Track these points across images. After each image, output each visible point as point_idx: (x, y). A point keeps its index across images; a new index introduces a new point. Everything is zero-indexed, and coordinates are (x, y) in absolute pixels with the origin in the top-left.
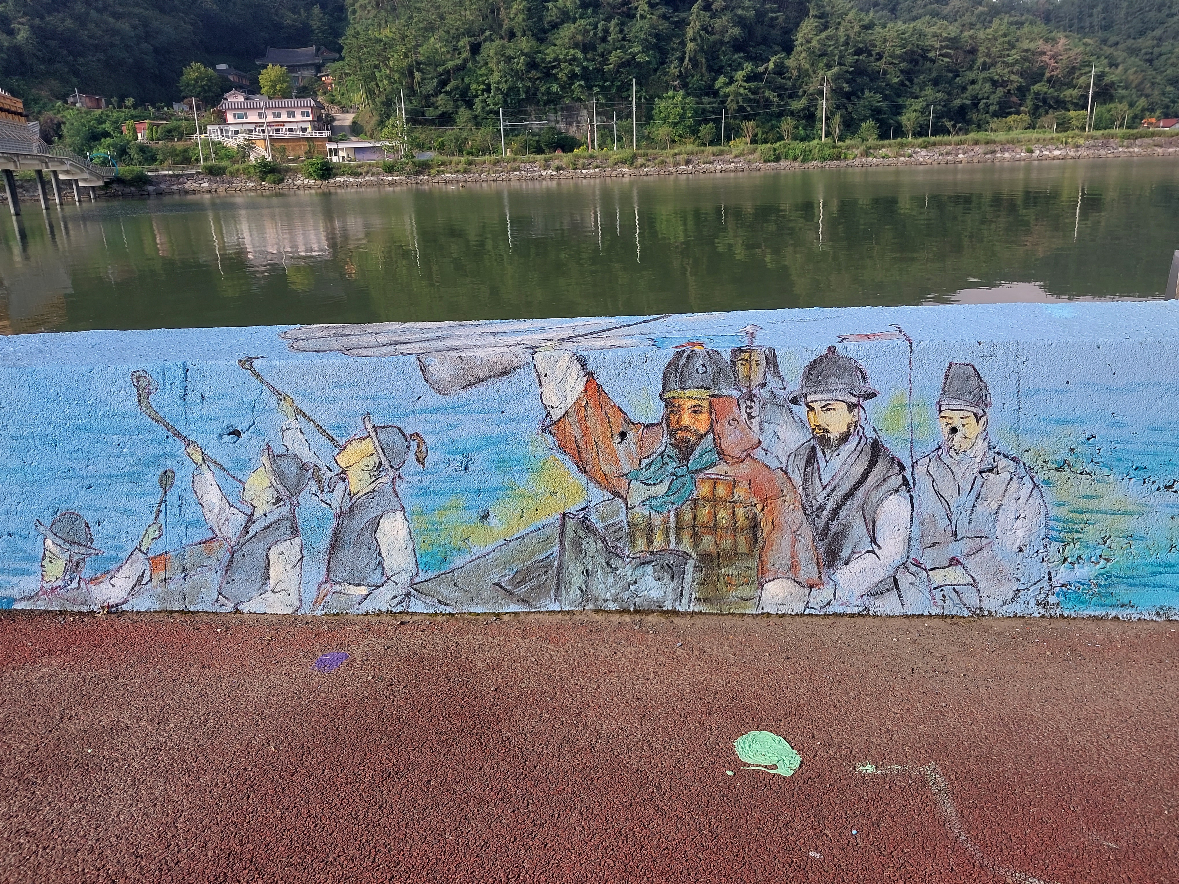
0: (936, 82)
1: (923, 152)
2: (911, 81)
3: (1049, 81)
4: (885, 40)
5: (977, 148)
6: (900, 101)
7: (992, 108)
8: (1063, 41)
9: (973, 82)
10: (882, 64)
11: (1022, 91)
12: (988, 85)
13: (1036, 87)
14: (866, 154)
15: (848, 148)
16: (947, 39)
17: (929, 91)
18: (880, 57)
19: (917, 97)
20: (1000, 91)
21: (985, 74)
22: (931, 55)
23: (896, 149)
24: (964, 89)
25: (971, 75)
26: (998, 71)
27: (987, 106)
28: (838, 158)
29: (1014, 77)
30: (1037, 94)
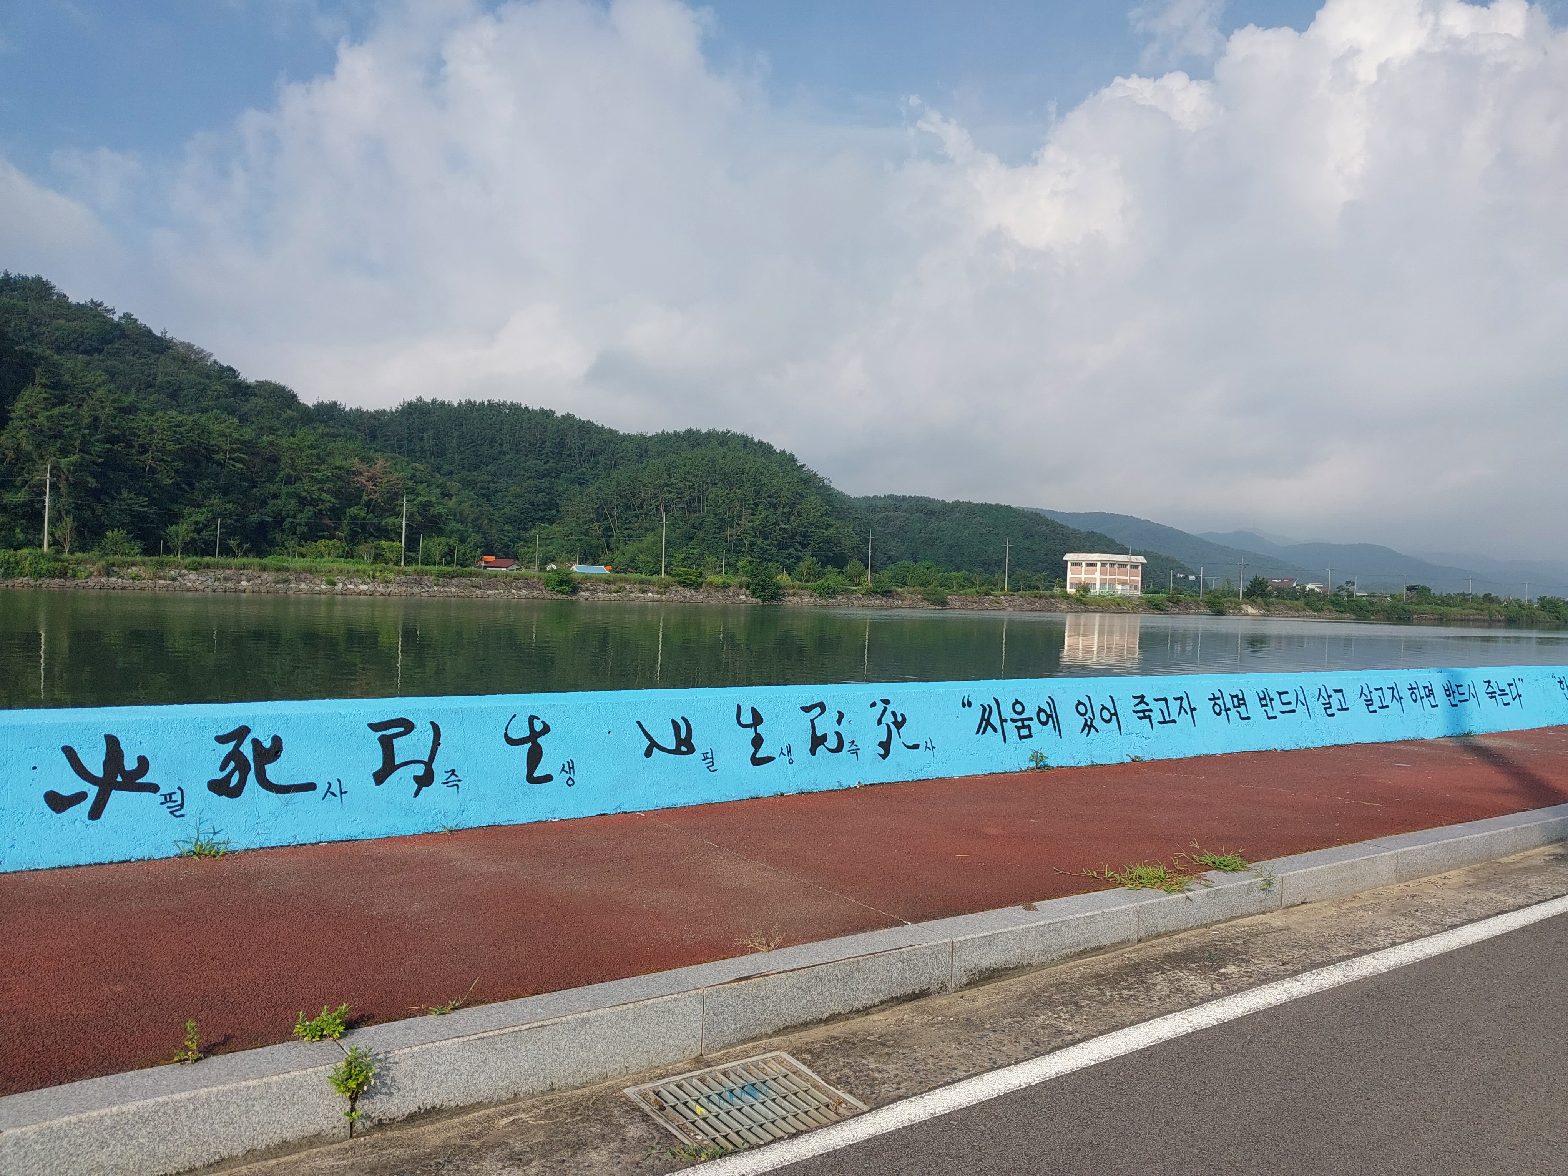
0: (225, 492)
1: (193, 576)
2: (192, 486)
3: (368, 505)
4: (152, 431)
5: (265, 575)
6: (175, 507)
7: (299, 529)
8: (381, 462)
9: (275, 496)
10: (148, 459)
11: (336, 514)
12: (293, 502)
13: (353, 510)
14: (108, 573)
15: (79, 562)
16: (238, 441)
17: (216, 500)
18: (144, 449)
19: (199, 506)
20: (309, 511)
21: (290, 489)
22: (219, 457)
23: (152, 570)
24: (264, 503)
25: (272, 488)
26: (305, 487)
27: (294, 526)
28: (63, 574)
29: (325, 496)
30: (354, 518)
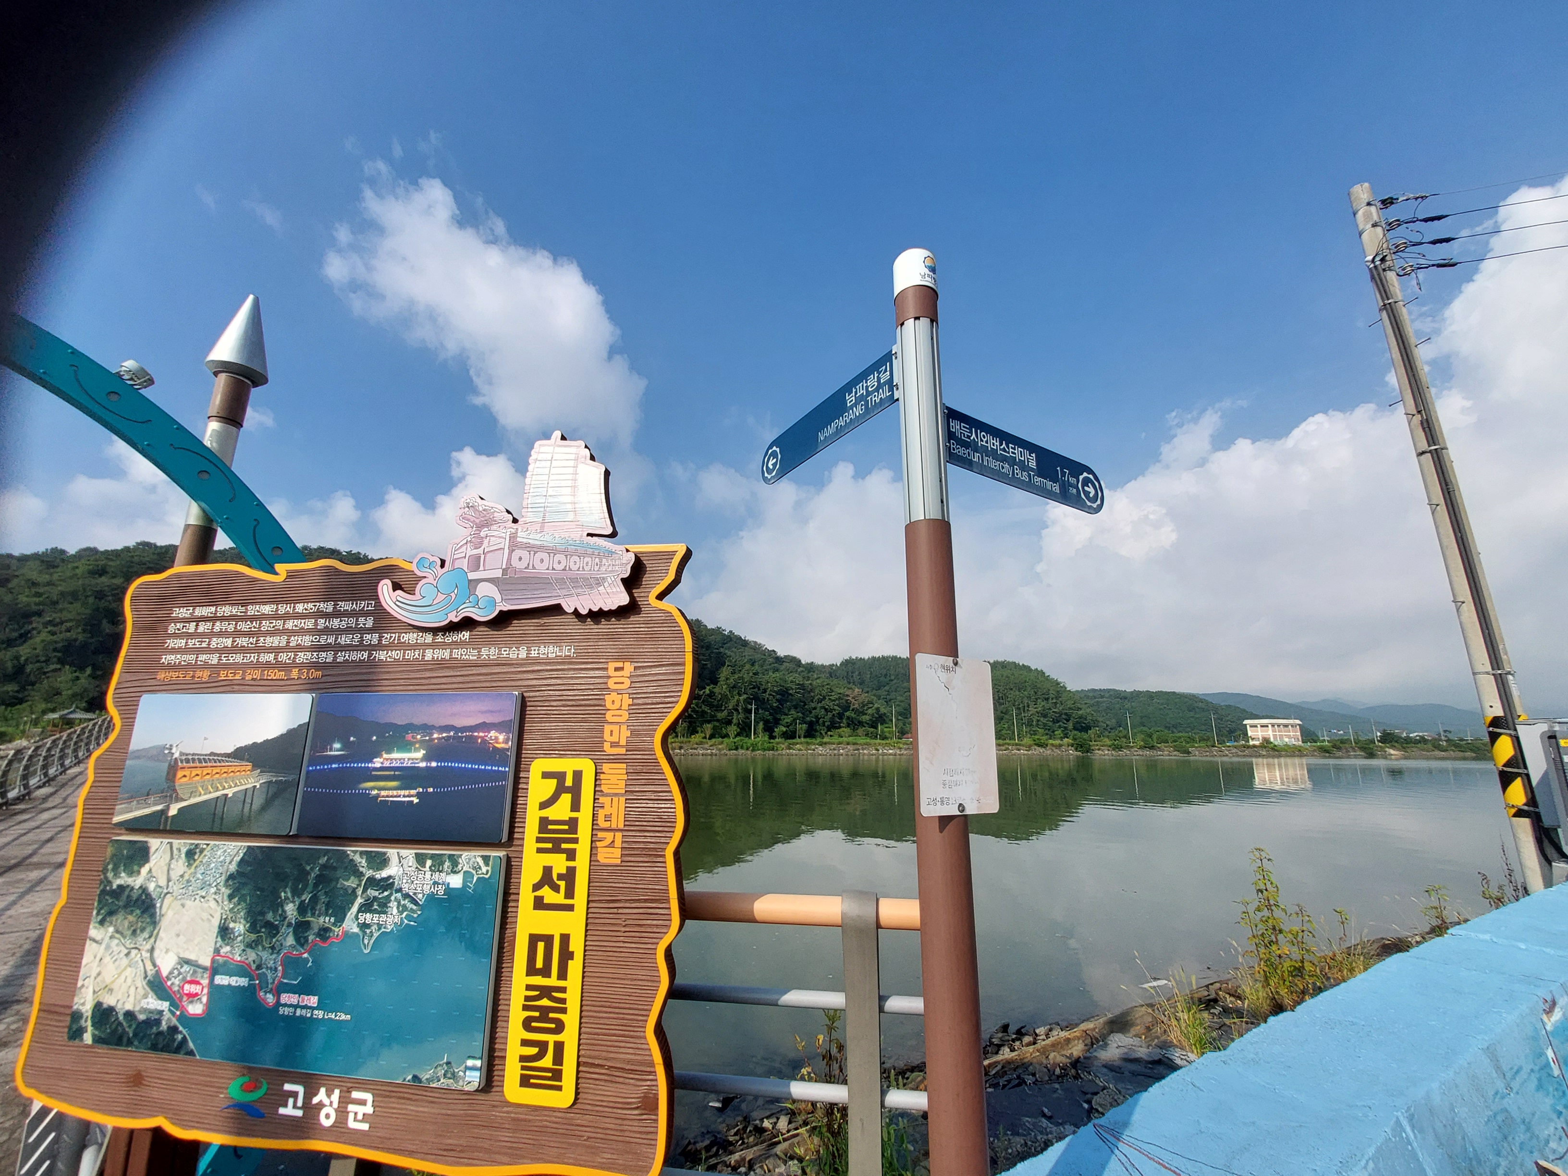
0: (796, 707)
2: (782, 705)
3: (853, 710)
4: (768, 682)
6: (778, 716)
7: (826, 724)
8: (857, 690)
9: (815, 708)
10: (766, 696)
11: (841, 716)
12: (823, 712)
13: (847, 714)
16: (799, 684)
17: (793, 712)
18: (765, 691)
19: (786, 715)
20: (830, 715)
21: (820, 705)
22: (791, 692)
24: (811, 712)
25: (813, 705)
26: (827, 704)
27: (824, 722)
29: (836, 707)
30: (848, 718)
